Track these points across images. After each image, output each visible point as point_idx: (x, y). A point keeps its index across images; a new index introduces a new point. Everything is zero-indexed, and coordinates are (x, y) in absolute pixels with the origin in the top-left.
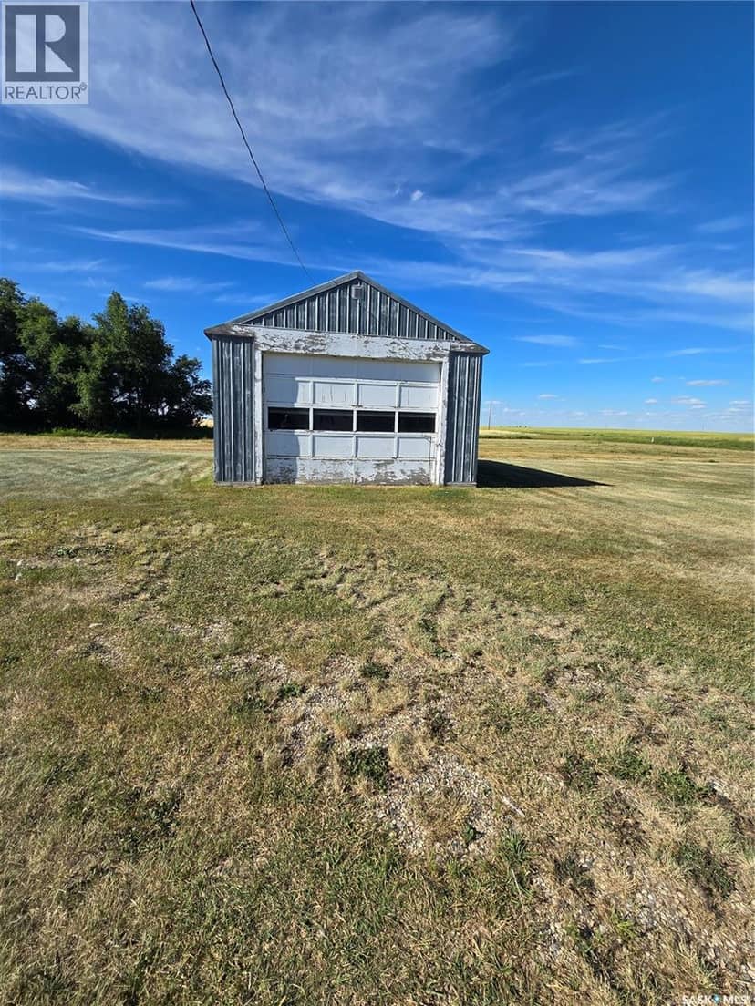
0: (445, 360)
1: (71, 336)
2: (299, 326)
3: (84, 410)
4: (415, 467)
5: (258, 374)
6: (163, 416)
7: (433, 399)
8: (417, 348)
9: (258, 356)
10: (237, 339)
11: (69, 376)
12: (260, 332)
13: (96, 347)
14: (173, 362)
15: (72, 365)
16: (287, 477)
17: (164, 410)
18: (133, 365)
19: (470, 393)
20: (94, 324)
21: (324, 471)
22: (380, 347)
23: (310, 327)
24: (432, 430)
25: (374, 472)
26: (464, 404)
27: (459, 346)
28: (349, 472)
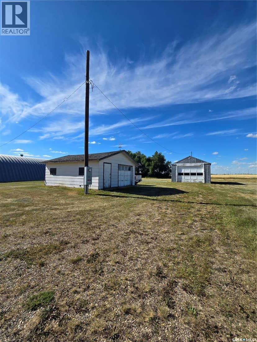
0: (204, 165)
1: (149, 160)
2: (182, 163)
3: (150, 173)
4: (200, 181)
5: (177, 169)
6: (163, 174)
7: (202, 171)
8: (199, 164)
9: (177, 167)
10: (174, 165)
11: (148, 167)
12: (177, 164)
13: (152, 162)
14: (166, 162)
15: (149, 165)
16: (181, 181)
17: (163, 173)
18: (158, 164)
19: (208, 170)
20: (152, 157)
21: (186, 181)
22: (193, 165)
23: (183, 163)
24: (202, 175)
25: (193, 181)
26: (207, 171)
27: (206, 163)
28: (189, 181)
